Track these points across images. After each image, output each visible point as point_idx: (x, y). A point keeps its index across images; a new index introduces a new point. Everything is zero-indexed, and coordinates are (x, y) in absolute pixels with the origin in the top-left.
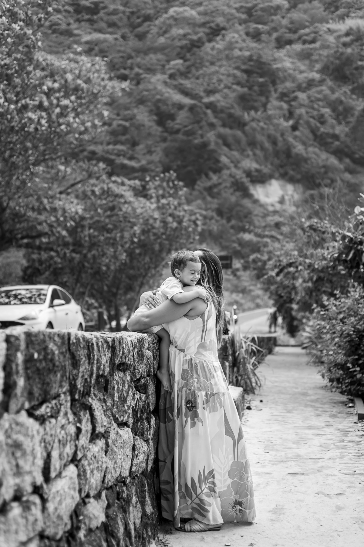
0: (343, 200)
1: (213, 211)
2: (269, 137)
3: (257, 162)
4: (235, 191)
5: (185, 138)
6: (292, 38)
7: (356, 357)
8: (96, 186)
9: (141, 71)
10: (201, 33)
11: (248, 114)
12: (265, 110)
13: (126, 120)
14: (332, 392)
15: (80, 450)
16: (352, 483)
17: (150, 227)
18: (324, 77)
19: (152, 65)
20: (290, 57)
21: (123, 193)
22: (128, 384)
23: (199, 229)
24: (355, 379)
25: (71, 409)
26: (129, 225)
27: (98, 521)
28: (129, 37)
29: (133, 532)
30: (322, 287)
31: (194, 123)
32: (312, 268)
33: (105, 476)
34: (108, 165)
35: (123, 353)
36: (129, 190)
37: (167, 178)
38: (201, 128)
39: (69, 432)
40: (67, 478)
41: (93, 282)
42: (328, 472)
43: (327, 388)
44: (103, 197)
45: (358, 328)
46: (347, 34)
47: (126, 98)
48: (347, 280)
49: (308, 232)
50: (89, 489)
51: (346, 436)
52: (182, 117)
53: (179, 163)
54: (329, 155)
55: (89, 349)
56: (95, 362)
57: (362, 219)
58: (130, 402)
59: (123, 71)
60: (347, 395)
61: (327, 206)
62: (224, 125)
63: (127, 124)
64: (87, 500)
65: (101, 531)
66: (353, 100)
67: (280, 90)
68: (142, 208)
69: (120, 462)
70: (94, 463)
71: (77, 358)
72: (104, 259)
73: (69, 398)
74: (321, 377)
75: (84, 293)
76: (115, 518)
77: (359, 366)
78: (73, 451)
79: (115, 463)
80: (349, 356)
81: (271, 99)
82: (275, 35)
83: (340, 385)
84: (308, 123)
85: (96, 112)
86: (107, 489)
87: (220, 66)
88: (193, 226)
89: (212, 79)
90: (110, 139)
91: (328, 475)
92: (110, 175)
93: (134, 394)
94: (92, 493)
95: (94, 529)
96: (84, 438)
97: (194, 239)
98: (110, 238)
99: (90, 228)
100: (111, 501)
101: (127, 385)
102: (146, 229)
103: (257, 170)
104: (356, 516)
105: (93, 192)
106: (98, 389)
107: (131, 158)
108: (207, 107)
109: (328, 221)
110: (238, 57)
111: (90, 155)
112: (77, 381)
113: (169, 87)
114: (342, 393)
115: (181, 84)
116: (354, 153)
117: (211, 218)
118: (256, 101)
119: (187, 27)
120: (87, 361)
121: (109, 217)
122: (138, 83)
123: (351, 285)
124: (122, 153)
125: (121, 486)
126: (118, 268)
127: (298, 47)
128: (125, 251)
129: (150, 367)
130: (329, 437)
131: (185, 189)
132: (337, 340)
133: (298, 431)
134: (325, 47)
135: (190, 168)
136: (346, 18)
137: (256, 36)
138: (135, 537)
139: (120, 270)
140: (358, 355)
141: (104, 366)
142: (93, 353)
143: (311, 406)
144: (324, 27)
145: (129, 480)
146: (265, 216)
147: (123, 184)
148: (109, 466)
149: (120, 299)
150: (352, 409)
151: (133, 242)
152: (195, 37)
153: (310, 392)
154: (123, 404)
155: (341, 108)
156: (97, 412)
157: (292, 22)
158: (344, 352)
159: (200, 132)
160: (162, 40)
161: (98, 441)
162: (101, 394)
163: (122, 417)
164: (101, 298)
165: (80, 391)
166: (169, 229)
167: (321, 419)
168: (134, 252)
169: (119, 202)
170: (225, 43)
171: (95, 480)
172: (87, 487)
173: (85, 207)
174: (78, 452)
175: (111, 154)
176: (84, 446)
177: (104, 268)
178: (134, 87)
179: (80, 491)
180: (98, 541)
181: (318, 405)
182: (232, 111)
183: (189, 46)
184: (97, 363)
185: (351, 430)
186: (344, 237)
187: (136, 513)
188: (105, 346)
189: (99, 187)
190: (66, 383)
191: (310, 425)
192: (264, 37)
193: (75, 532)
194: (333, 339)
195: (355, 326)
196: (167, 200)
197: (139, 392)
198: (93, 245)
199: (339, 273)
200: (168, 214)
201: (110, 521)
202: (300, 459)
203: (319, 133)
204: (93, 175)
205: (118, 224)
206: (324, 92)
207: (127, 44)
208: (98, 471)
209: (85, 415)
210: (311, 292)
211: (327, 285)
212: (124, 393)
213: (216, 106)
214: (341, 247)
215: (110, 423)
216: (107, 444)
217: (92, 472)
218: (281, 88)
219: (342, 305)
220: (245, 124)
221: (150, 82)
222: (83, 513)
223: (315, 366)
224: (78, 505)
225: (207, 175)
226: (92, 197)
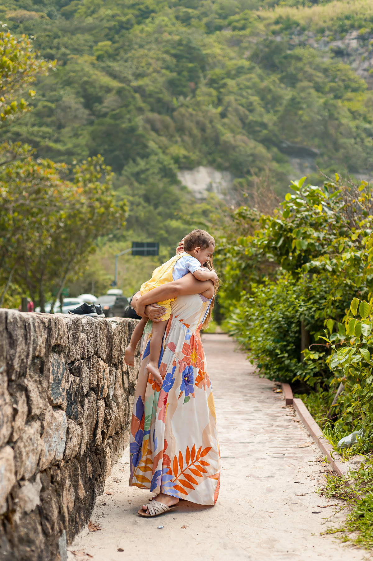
0: (272, 188)
1: (140, 197)
2: (198, 123)
3: (185, 148)
4: (162, 177)
5: (112, 122)
6: (222, 24)
7: (285, 343)
8: (21, 168)
9: (68, 52)
10: (130, 15)
11: (177, 99)
12: (194, 96)
13: (52, 102)
14: (260, 377)
15: (16, 432)
16: (282, 465)
17: (76, 212)
18: (253, 64)
19: (79, 45)
20: (219, 43)
21: (49, 176)
22: (63, 366)
23: (127, 215)
24: (283, 365)
25: (8, 389)
26: (55, 209)
27: (32, 504)
28: (56, 16)
29: (66, 515)
30: (250, 275)
31: (121, 107)
32: (240, 255)
33: (40, 459)
34: (33, 147)
35: (59, 335)
36: (55, 173)
37: (94, 162)
38: (129, 112)
39: (6, 413)
40: (4, 460)
41: (16, 267)
42: (258, 455)
43: (255, 374)
44: (27, 180)
45: (287, 315)
46: (277, 22)
47: (52, 78)
48: (274, 267)
49: (237, 219)
50: (25, 472)
51: (275, 420)
52: (110, 100)
53: (106, 147)
54: (257, 144)
55: (25, 329)
56: (32, 343)
57: (292, 206)
58: (65, 385)
59: (49, 50)
60: (275, 381)
61: (256, 194)
62: (152, 110)
63: (53, 106)
64: (22, 483)
65: (36, 514)
66: (282, 88)
67: (209, 76)
68: (69, 192)
69: (55, 445)
70: (29, 445)
71: (15, 338)
72: (28, 244)
73: (6, 379)
74: (249, 364)
75: (7, 279)
76: (49, 501)
77: (287, 352)
78: (9, 432)
79: (50, 446)
80: (278, 342)
81: (200, 85)
82: (205, 20)
83: (268, 371)
84: (236, 110)
85: (21, 92)
86: (42, 472)
87: (149, 50)
88: (120, 212)
89: (141, 63)
90: (35, 120)
91: (258, 459)
92: (36, 157)
93: (68, 377)
94: (27, 476)
95: (28, 512)
96: (20, 420)
97: (121, 225)
98: (35, 223)
99: (14, 212)
100: (45, 484)
101: (62, 368)
102: (72, 214)
103: (185, 157)
104: (286, 497)
105: (18, 174)
106: (34, 371)
107: (57, 141)
108: (136, 91)
109: (257, 208)
110: (168, 41)
111: (14, 137)
112: (14, 361)
113: (97, 69)
114: (270, 379)
115: (110, 67)
116: (282, 142)
117: (139, 204)
118: (185, 86)
119: (116, 8)
120: (24, 341)
121: (34, 200)
122: (65, 64)
123: (279, 272)
124: (48, 135)
125: (55, 470)
126: (43, 253)
127: (228, 33)
128: (51, 236)
129: (84, 349)
130: (258, 421)
131: (113, 174)
132: (266, 326)
133: (228, 416)
134: (255, 34)
135: (117, 153)
136: (276, 5)
137: (186, 20)
138: (69, 521)
139: (44, 256)
140: (287, 341)
141: (40, 346)
142: (30, 333)
143: (240, 392)
144: (254, 14)
145: (62, 463)
146: (193, 203)
147: (49, 167)
148: (44, 449)
149: (45, 285)
150: (279, 395)
151: (58, 227)
152: (124, 19)
153: (238, 378)
154: (58, 386)
155: (269, 97)
156: (33, 394)
157: (222, 8)
158: (272, 338)
159: (128, 116)
160: (90, 20)
161: (33, 423)
162: (37, 375)
163: (57, 400)
164: (25, 284)
165: (17, 371)
166: (96, 215)
167: (250, 404)
168: (60, 237)
169: (45, 186)
170: (154, 26)
171: (30, 462)
172: (22, 469)
173: (10, 189)
174: (15, 434)
175: (36, 136)
176: (20, 428)
177: (29, 253)
178: (60, 68)
179: (16, 473)
180: (33, 524)
181: (246, 391)
182: (161, 96)
183: (118, 27)
184: (33, 344)
185: (279, 415)
186: (274, 224)
187: (69, 497)
188: (41, 326)
189: (24, 169)
190: (3, 362)
191: (239, 410)
192: (194, 21)
193: (10, 515)
194: (262, 326)
195: (284, 312)
196: (94, 184)
197: (74, 375)
198: (17, 229)
199: (268, 260)
200: (95, 199)
201: (45, 504)
202: (231, 443)
203: (247, 121)
204: (18, 157)
205: (43, 208)
206: (253, 80)
207: (54, 23)
208: (33, 454)
209: (21, 396)
210: (239, 280)
211: (255, 272)
212: (59, 375)
213: (144, 91)
214: (271, 233)
215: (46, 405)
216: (42, 427)
217: (27, 454)
218: (210, 74)
219: (272, 292)
220: (173, 110)
221: (76, 63)
222: (18, 495)
223: (243, 353)
224: (13, 488)
225: (134, 161)
226: (17, 180)
